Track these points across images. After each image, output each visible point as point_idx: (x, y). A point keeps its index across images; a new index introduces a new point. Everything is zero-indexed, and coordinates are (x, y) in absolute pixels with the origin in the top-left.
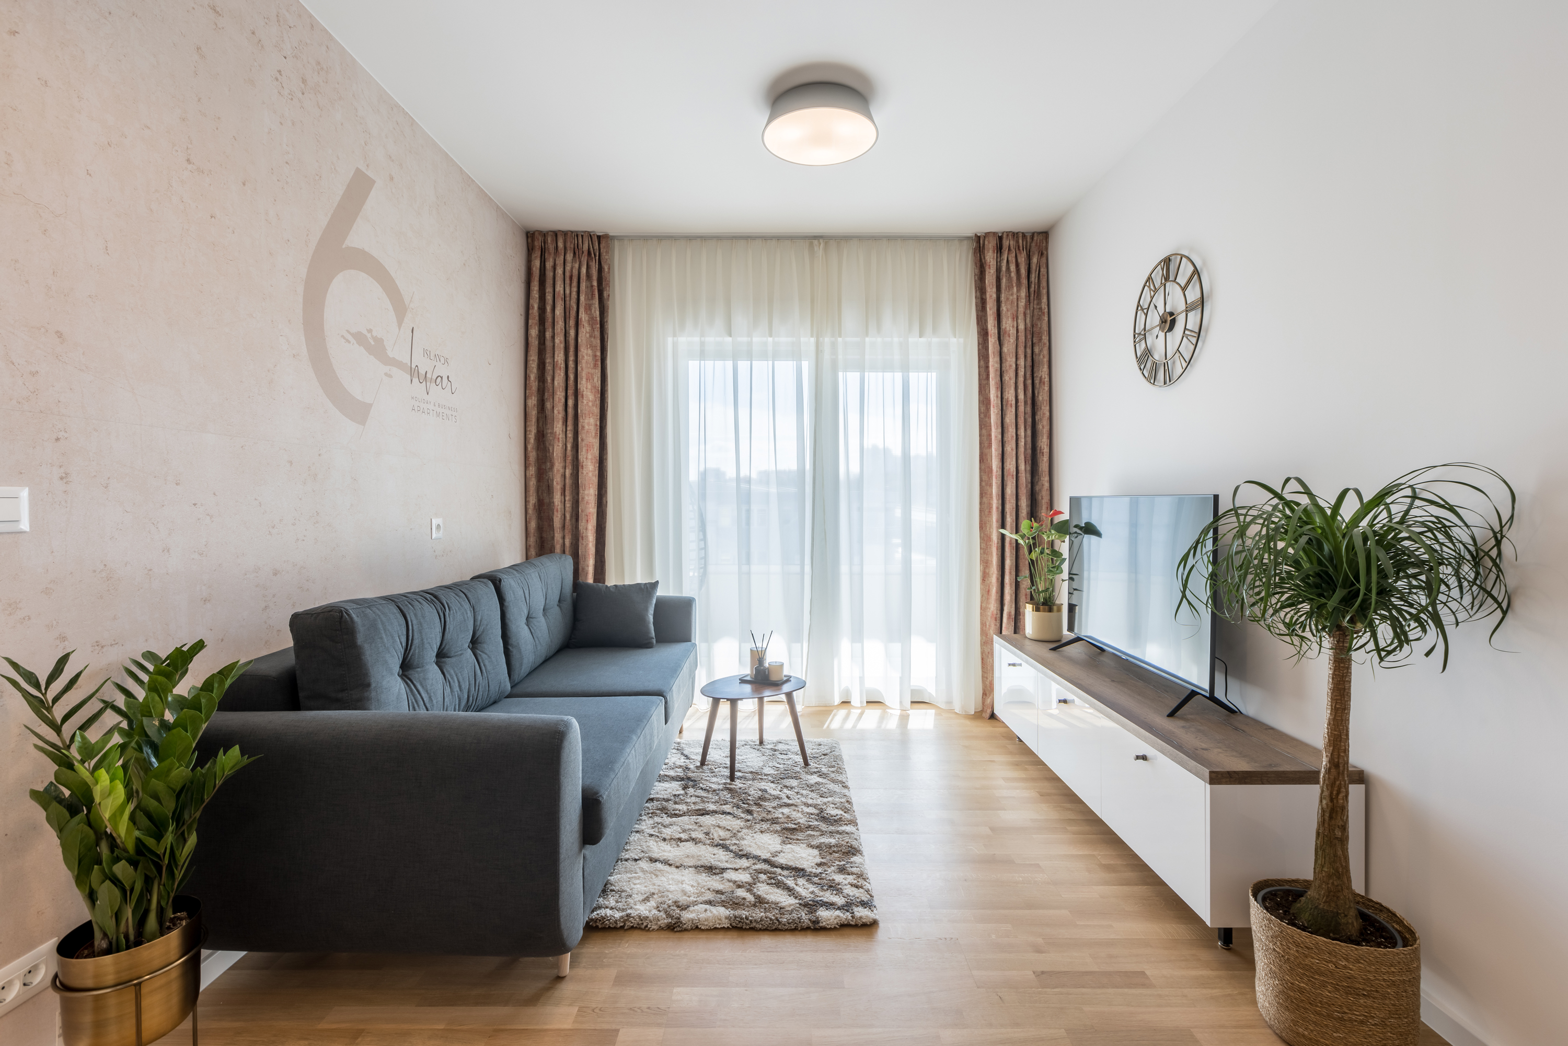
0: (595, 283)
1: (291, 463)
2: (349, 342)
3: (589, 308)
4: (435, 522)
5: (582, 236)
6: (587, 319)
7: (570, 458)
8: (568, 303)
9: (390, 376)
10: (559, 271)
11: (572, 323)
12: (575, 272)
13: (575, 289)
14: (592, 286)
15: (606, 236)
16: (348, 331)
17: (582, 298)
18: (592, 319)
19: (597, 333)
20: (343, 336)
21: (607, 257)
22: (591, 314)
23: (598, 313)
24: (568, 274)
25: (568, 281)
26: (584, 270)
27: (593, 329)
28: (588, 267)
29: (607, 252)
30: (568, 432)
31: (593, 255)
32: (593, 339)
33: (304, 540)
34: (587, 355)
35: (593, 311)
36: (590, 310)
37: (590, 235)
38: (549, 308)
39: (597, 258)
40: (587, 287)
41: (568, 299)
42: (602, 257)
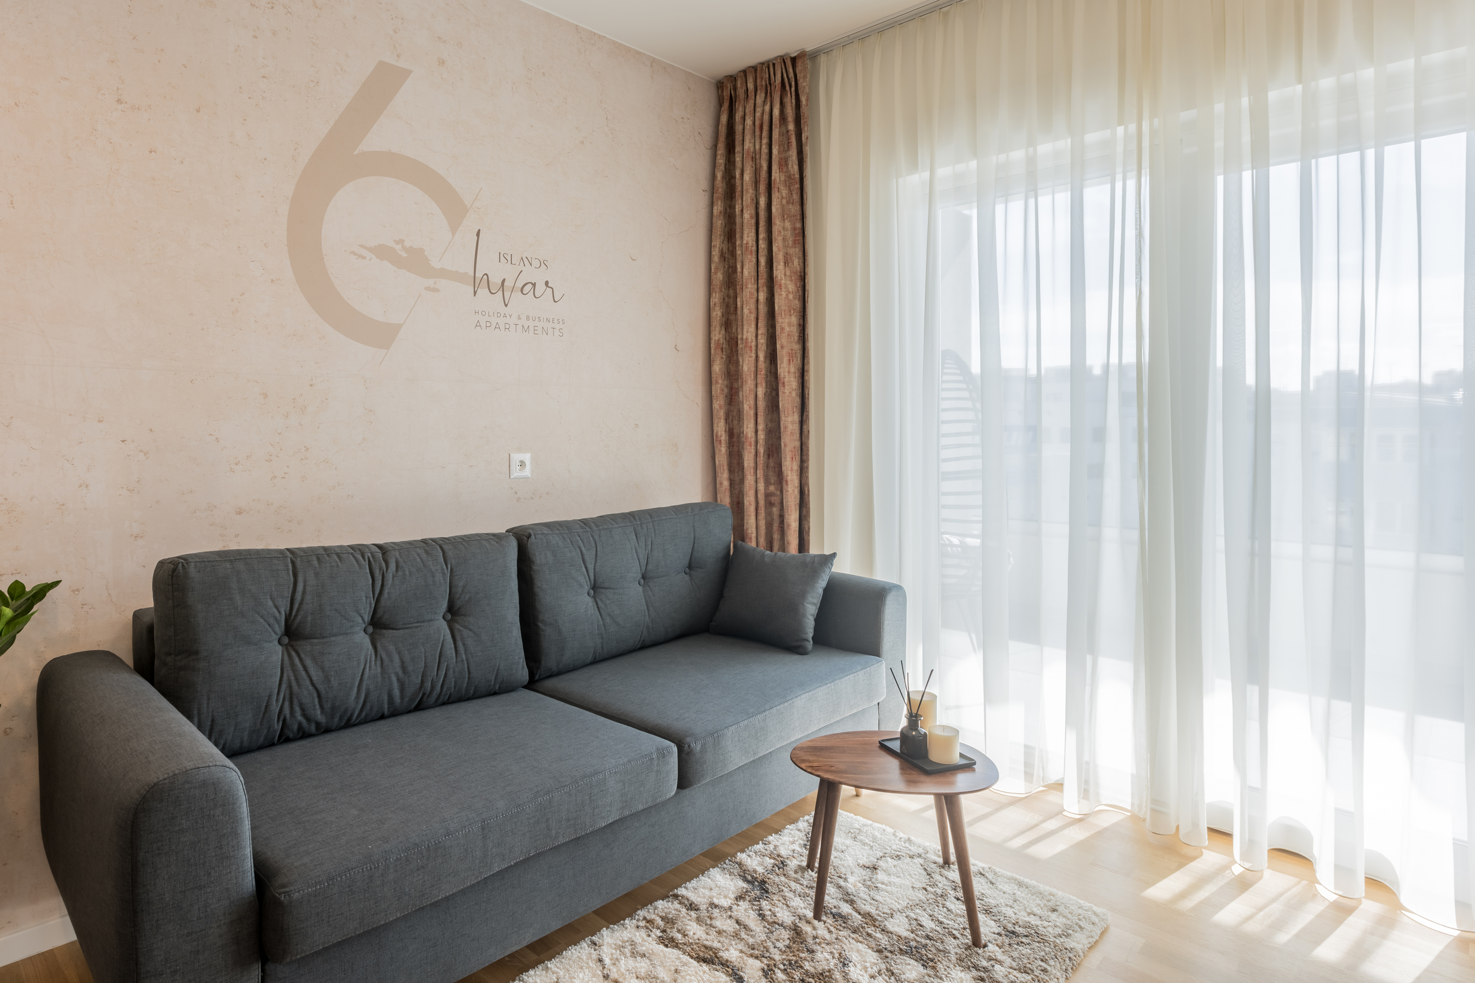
0: (791, 127)
1: (266, 396)
2: (364, 258)
3: (783, 163)
4: (517, 457)
5: (774, 64)
6: (783, 178)
7: (763, 372)
8: (758, 161)
9: (436, 290)
10: (749, 122)
11: (762, 187)
12: (766, 117)
13: (765, 141)
14: (788, 132)
15: (803, 55)
16: (362, 246)
17: (775, 151)
18: (789, 177)
19: (796, 197)
20: (353, 253)
21: (804, 84)
22: (788, 171)
23: (796, 167)
24: (757, 123)
25: (758, 133)
26: (776, 112)
27: (790, 191)
28: (782, 104)
29: (805, 77)
30: (759, 337)
31: (788, 88)
32: (790, 206)
33: (284, 478)
34: (782, 228)
35: (790, 166)
36: (787, 165)
37: (783, 59)
38: (738, 173)
39: (793, 89)
40: (781, 134)
41: (757, 156)
42: (800, 85)
